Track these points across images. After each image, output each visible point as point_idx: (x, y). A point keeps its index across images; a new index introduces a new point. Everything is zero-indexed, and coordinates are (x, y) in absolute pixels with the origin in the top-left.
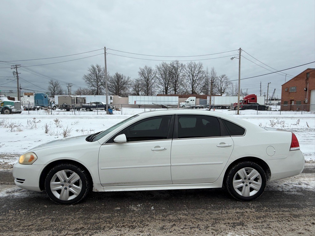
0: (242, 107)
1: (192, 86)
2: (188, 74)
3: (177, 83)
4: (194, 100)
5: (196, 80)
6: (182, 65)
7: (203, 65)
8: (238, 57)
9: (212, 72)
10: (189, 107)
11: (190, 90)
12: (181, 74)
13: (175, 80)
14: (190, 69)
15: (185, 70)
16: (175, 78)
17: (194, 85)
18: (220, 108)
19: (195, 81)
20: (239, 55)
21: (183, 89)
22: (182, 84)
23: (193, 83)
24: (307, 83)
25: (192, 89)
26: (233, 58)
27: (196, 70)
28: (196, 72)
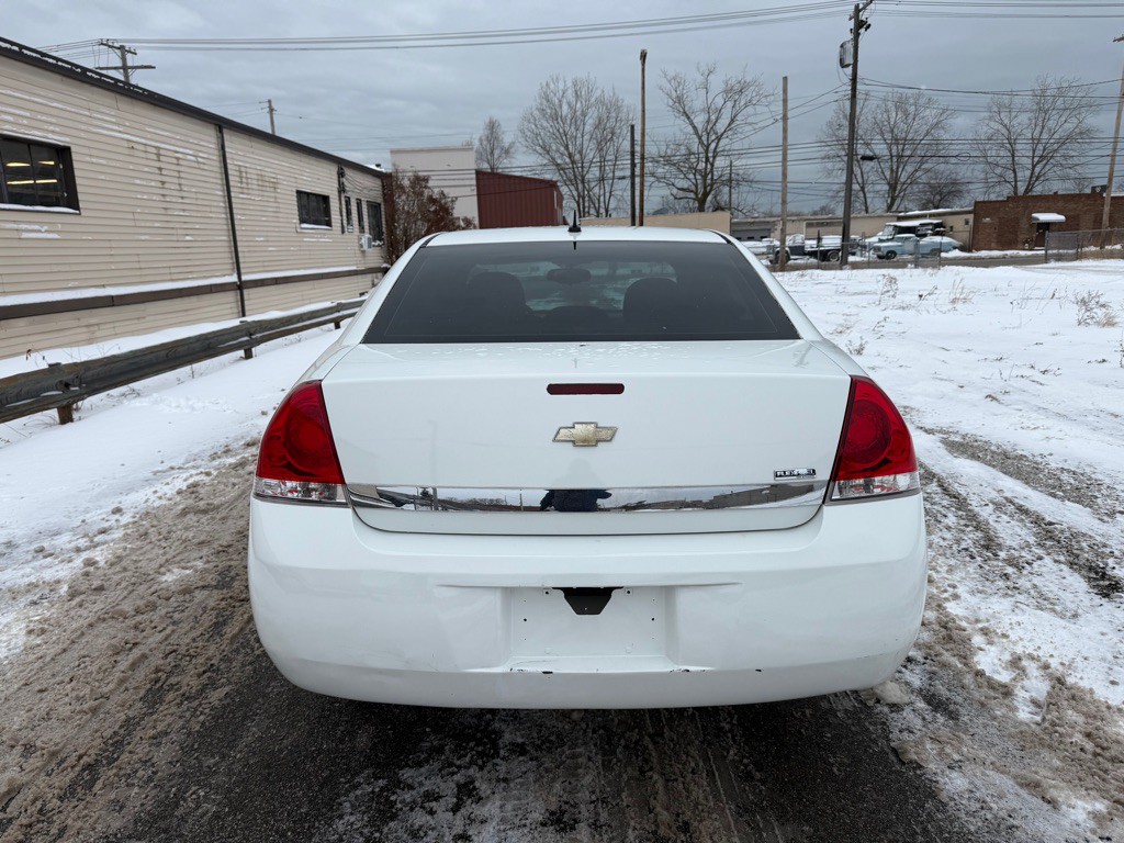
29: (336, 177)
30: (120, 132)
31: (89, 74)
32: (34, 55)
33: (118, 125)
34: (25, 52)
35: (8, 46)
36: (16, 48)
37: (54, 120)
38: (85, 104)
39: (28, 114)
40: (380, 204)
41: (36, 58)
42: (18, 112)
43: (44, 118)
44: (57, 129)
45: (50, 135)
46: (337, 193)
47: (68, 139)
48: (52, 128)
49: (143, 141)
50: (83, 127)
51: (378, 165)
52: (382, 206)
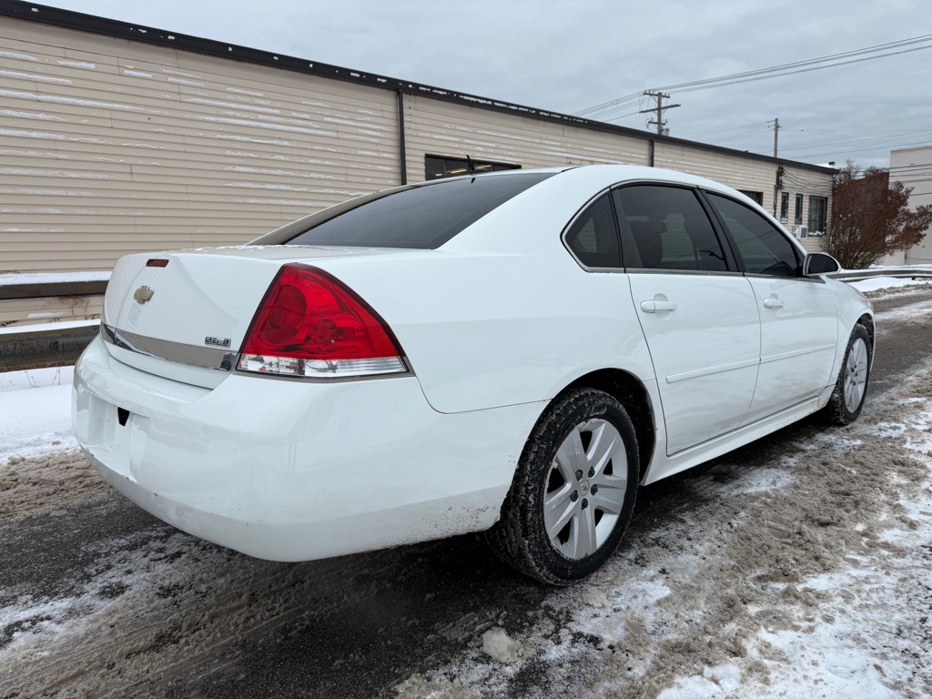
29: (775, 176)
30: (562, 152)
31: (541, 113)
32: (502, 105)
33: (561, 147)
34: (496, 104)
35: (485, 102)
36: (490, 103)
37: (512, 148)
38: (538, 135)
39: (494, 145)
40: (826, 198)
41: (503, 107)
42: (487, 144)
43: (505, 147)
44: (514, 154)
45: (508, 158)
46: (773, 190)
47: (520, 160)
48: (510, 153)
49: (580, 157)
50: (534, 151)
51: (831, 163)
52: (830, 202)
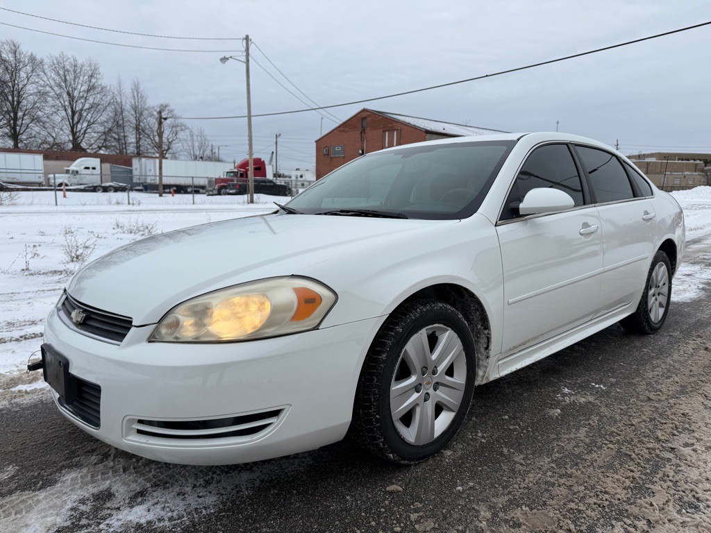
0: (238, 187)
1: (72, 128)
2: (56, 89)
3: (20, 114)
4: (94, 168)
5: (82, 110)
6: (32, 59)
7: (101, 70)
8: (244, 59)
9: (136, 94)
10: (82, 187)
11: (65, 137)
12: (31, 89)
13: (12, 105)
14: (59, 75)
15: (45, 79)
16: (10, 98)
17: (79, 126)
18: (172, 190)
19: (81, 115)
20: (245, 54)
21: (44, 133)
22: (36, 120)
23: (73, 119)
24: (362, 140)
25: (71, 139)
26: (227, 59)
27: (80, 82)
28: (79, 86)
